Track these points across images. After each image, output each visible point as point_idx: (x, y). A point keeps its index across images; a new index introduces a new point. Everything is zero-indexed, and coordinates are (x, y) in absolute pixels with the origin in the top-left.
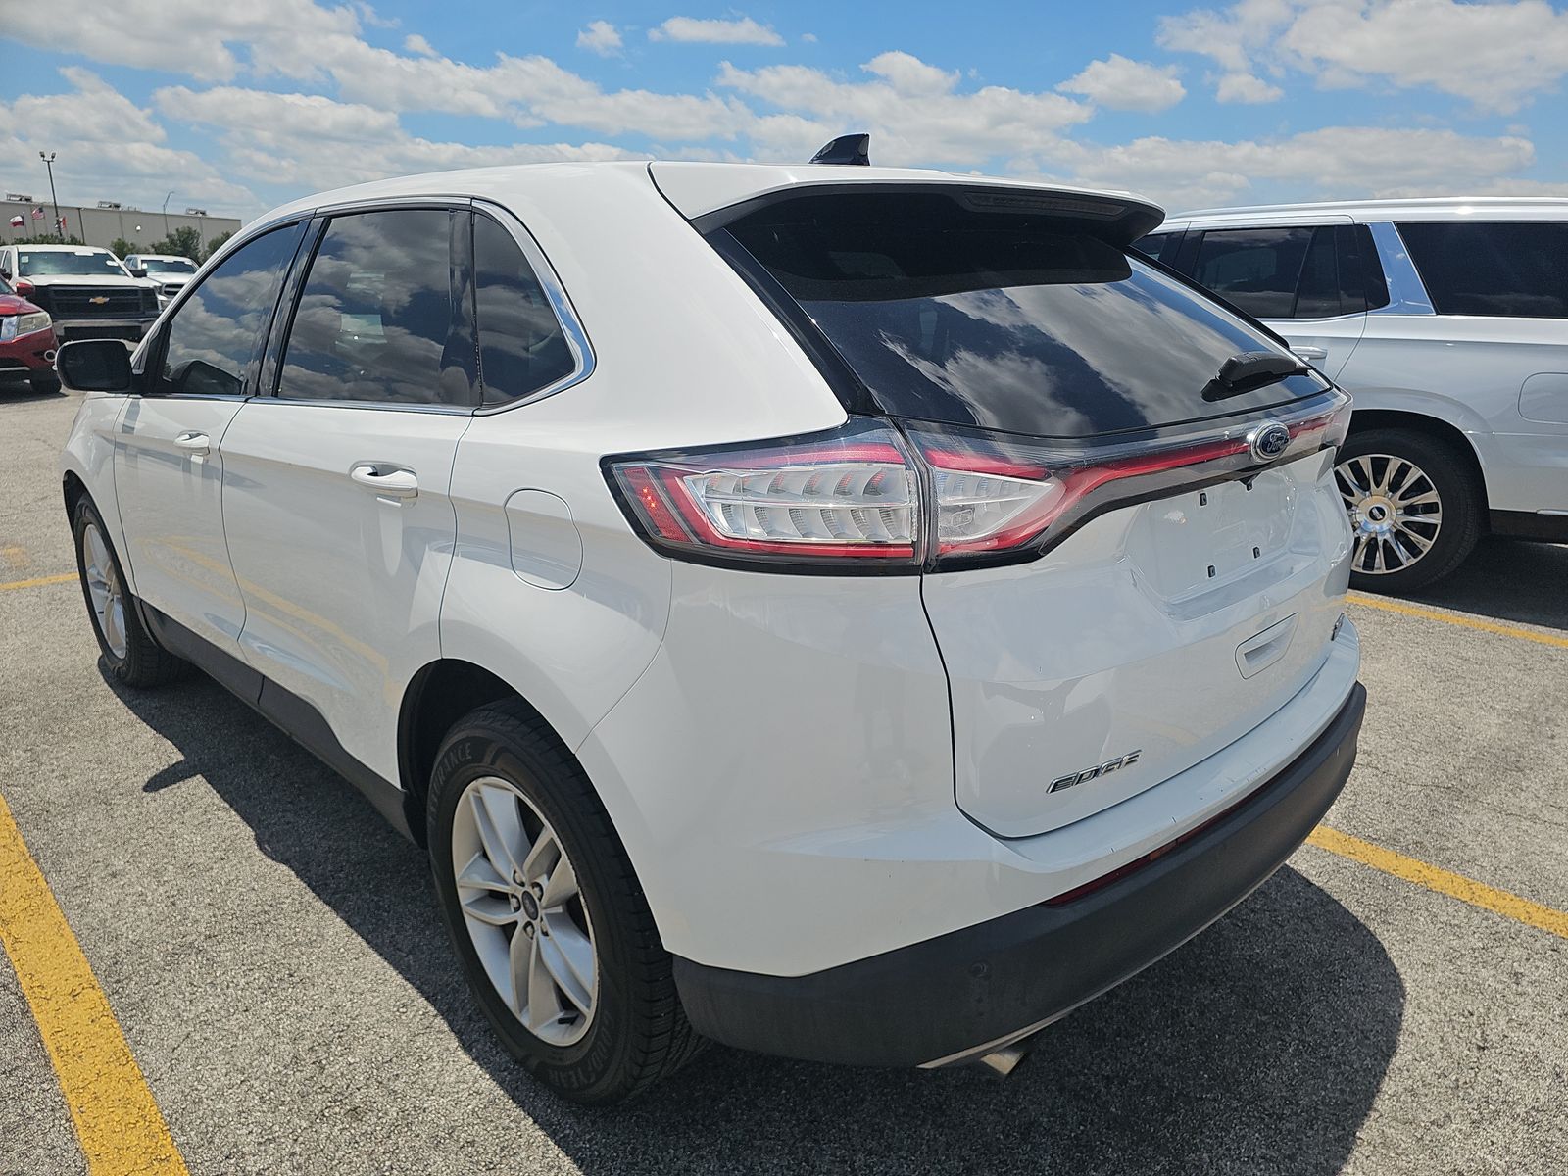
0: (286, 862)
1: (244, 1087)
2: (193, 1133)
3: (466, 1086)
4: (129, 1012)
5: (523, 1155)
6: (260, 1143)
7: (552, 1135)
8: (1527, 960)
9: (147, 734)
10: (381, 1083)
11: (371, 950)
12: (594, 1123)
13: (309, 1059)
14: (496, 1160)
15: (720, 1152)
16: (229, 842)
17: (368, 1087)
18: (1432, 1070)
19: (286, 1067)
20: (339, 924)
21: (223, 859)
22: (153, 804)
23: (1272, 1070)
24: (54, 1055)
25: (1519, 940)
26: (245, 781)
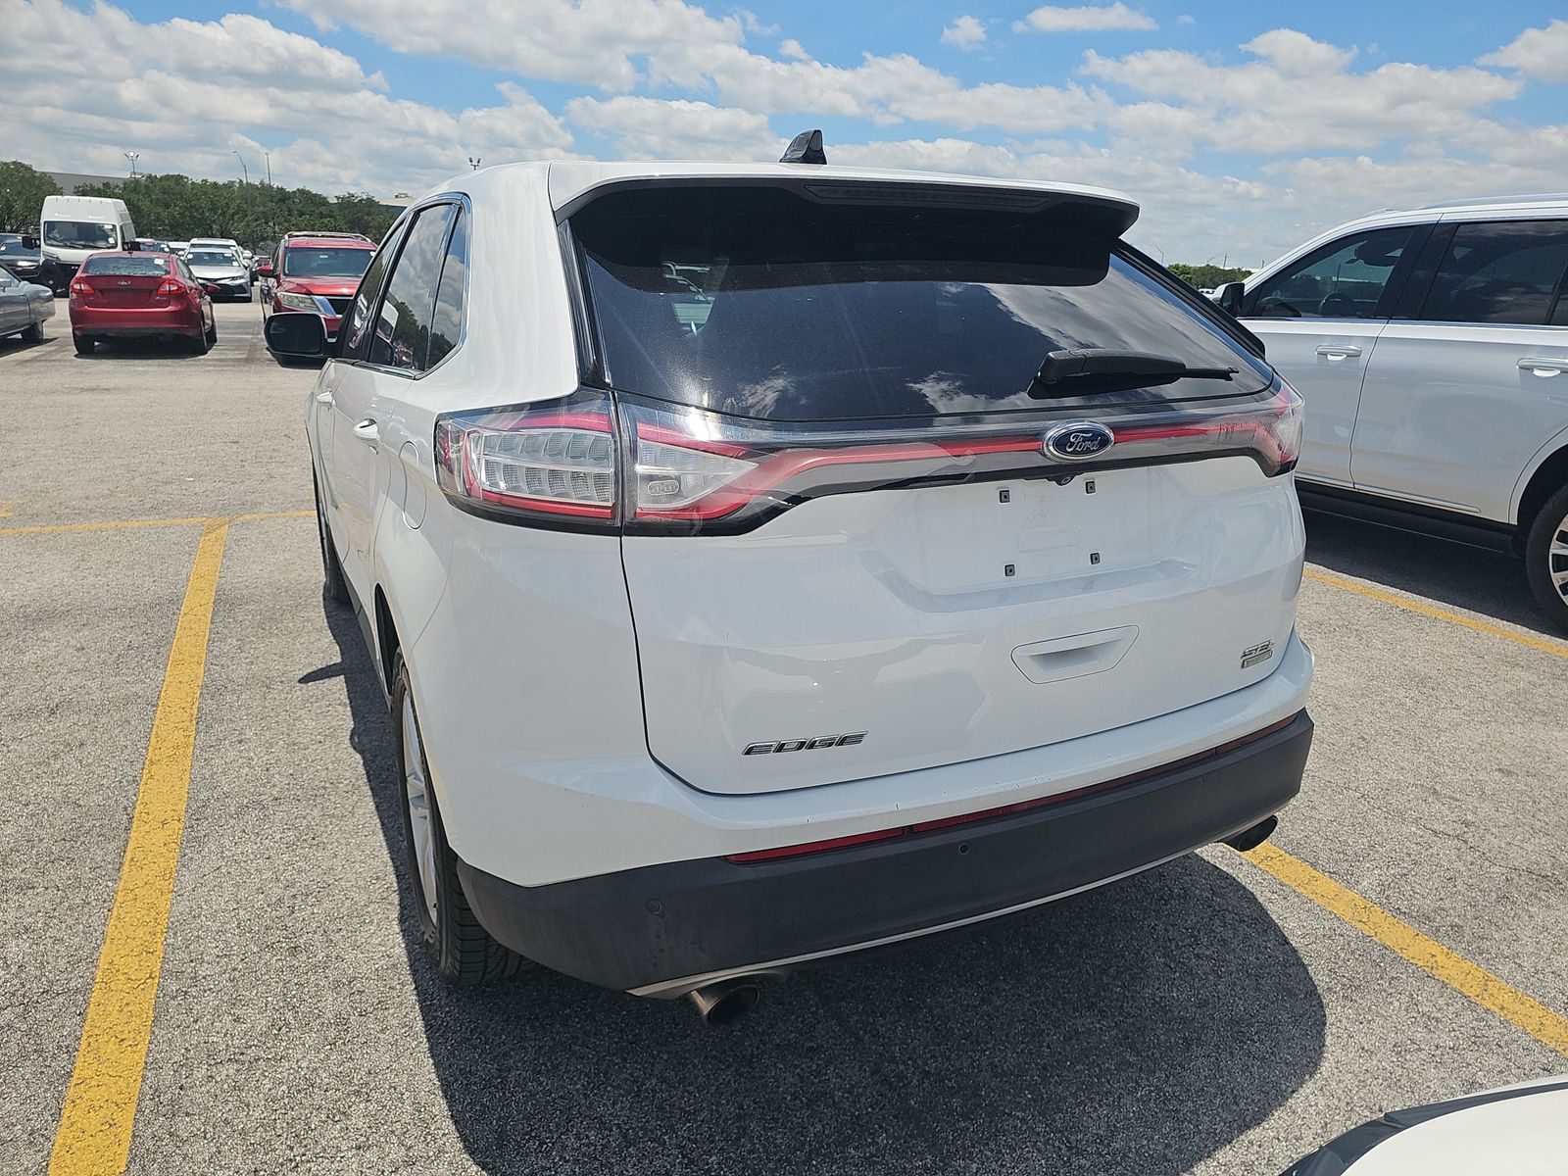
0: (361, 752)
1: (233, 914)
2: (180, 938)
3: (384, 949)
4: (192, 840)
5: (391, 1011)
6: (218, 956)
7: (421, 1002)
8: (1501, 1072)
9: (328, 637)
10: (326, 932)
11: (381, 832)
12: (458, 1000)
13: (288, 902)
14: (370, 1009)
15: (540, 1048)
16: (332, 730)
17: (315, 932)
18: (1289, 1153)
19: (268, 906)
20: (372, 806)
21: (320, 742)
22: (299, 693)
23: (1105, 1107)
24: (127, 864)
25: (1506, 1050)
26: (372, 686)
